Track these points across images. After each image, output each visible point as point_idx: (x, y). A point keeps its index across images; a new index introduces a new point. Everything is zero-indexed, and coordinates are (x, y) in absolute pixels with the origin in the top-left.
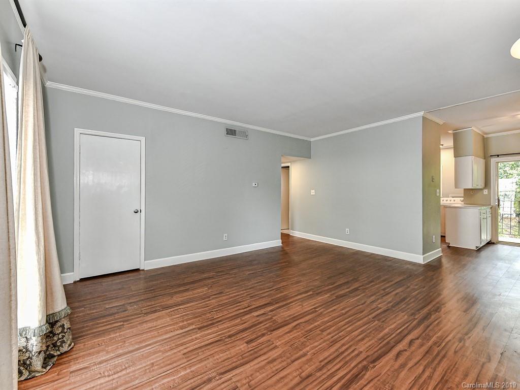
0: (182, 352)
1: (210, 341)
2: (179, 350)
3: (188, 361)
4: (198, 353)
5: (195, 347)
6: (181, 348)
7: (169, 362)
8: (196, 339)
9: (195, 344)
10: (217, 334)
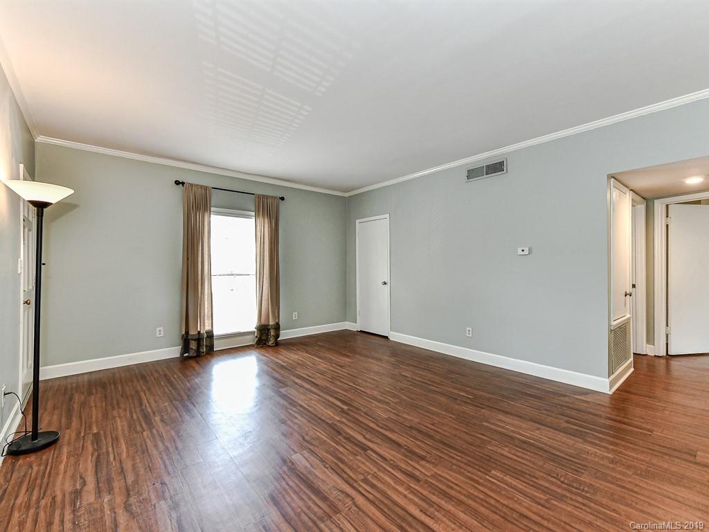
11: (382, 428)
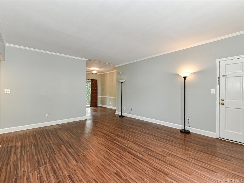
0: (190, 176)
1: (174, 168)
2: (190, 178)
3: (193, 172)
4: (185, 170)
5: (183, 172)
6: (188, 178)
7: (200, 179)
8: (176, 174)
9: (181, 173)
10: (166, 167)
11: (104, 136)
